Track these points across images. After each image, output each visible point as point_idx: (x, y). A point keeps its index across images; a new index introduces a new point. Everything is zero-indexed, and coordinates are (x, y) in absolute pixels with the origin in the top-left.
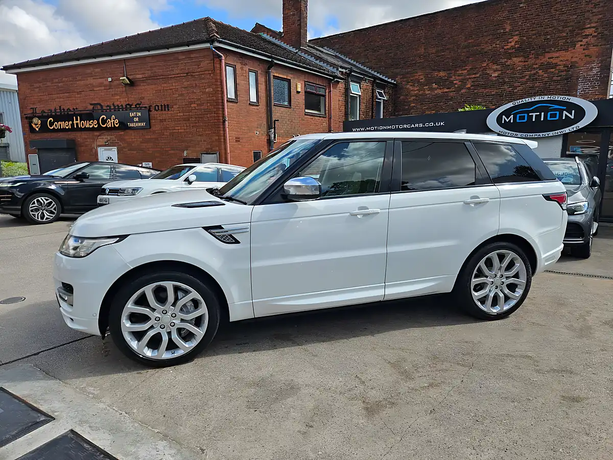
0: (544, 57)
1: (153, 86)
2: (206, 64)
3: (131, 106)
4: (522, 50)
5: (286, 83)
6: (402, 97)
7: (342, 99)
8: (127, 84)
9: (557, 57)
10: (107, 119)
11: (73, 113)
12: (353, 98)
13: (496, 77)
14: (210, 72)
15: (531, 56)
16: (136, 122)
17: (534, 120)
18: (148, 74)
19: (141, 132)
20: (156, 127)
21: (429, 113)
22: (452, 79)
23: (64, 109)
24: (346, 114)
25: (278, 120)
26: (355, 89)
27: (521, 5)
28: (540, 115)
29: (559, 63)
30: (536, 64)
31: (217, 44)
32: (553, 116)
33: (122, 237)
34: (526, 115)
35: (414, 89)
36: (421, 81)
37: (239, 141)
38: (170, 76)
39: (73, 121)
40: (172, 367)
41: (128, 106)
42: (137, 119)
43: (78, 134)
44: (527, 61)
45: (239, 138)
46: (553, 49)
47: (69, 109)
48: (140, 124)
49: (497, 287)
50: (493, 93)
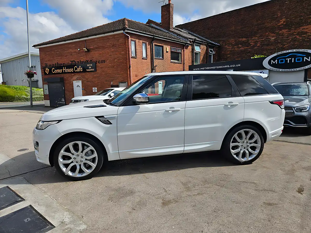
0: (300, 29)
1: (98, 52)
2: (121, 40)
3: (88, 61)
4: (287, 26)
5: (161, 48)
6: (223, 52)
7: (190, 54)
8: (86, 51)
9: (307, 28)
10: (77, 68)
11: (63, 65)
12: (196, 54)
13: (273, 40)
14: (123, 44)
15: (292, 29)
16: (90, 69)
17: (288, 62)
18: (96, 46)
19: (92, 73)
20: (99, 71)
21: (237, 59)
22: (249, 42)
23: (59, 64)
24: (193, 62)
25: (157, 66)
26: (197, 49)
27: (286, 2)
28: (292, 59)
29: (308, 31)
30: (295, 33)
31: (126, 31)
32: (299, 60)
33: (60, 121)
34: (284, 60)
35: (229, 48)
36: (233, 43)
37: (137, 76)
38: (105, 47)
39: (63, 69)
40: (81, 181)
41: (87, 62)
42: (90, 67)
43: (65, 75)
44: (290, 31)
45: (137, 75)
46: (304, 24)
47: (61, 64)
48: (91, 70)
49: (245, 148)
50: (272, 48)
